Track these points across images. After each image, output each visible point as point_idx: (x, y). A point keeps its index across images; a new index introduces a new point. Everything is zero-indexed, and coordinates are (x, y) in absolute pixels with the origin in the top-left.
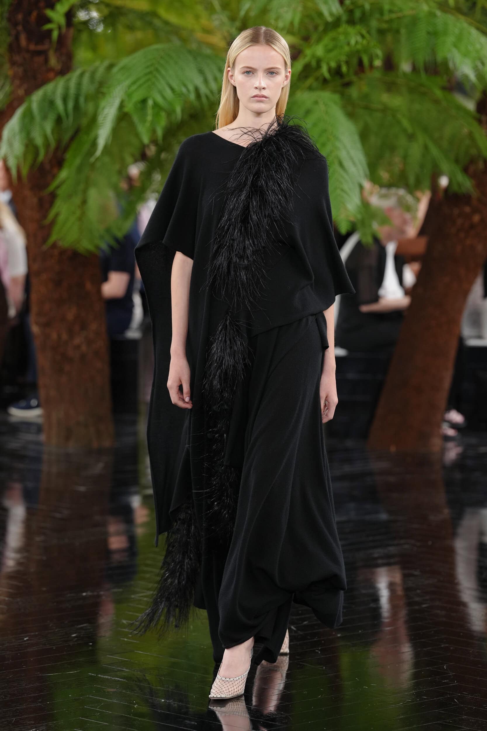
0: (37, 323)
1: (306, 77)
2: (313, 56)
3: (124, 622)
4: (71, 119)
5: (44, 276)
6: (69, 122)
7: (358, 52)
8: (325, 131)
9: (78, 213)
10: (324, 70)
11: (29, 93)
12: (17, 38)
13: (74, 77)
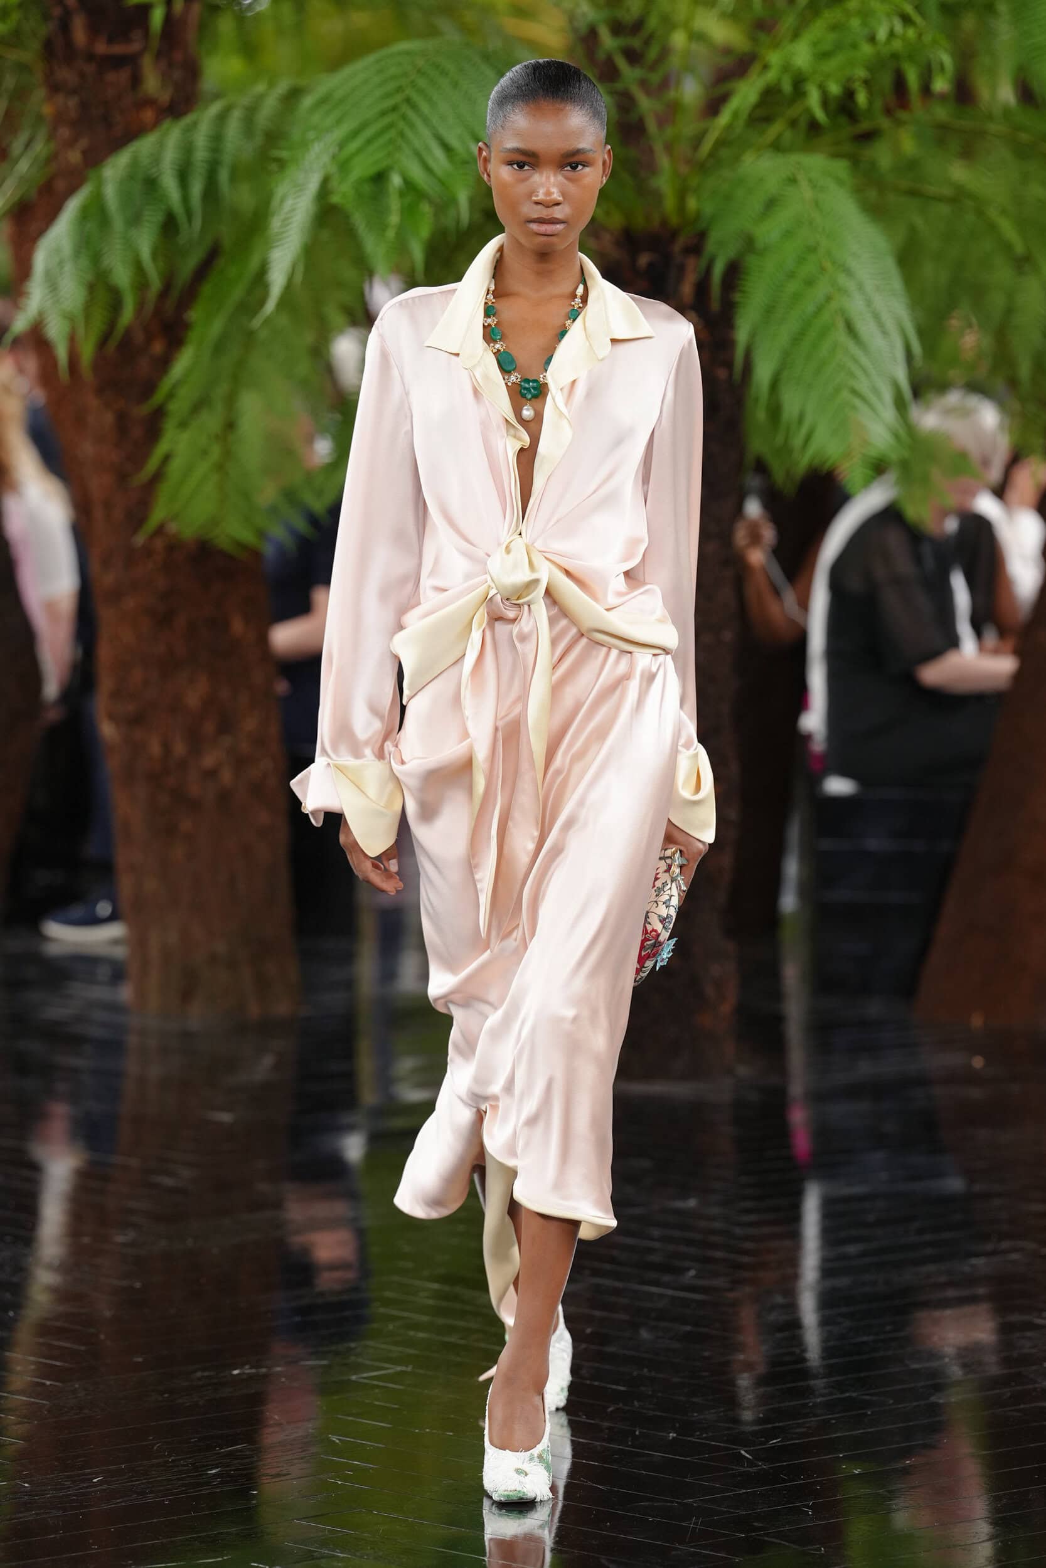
0: (111, 717)
1: (768, 119)
2: (786, 68)
4: (197, 223)
5: (130, 603)
6: (192, 231)
7: (895, 56)
8: (813, 249)
9: (216, 452)
10: (814, 99)
11: (94, 159)
12: (65, 27)
13: (205, 117)
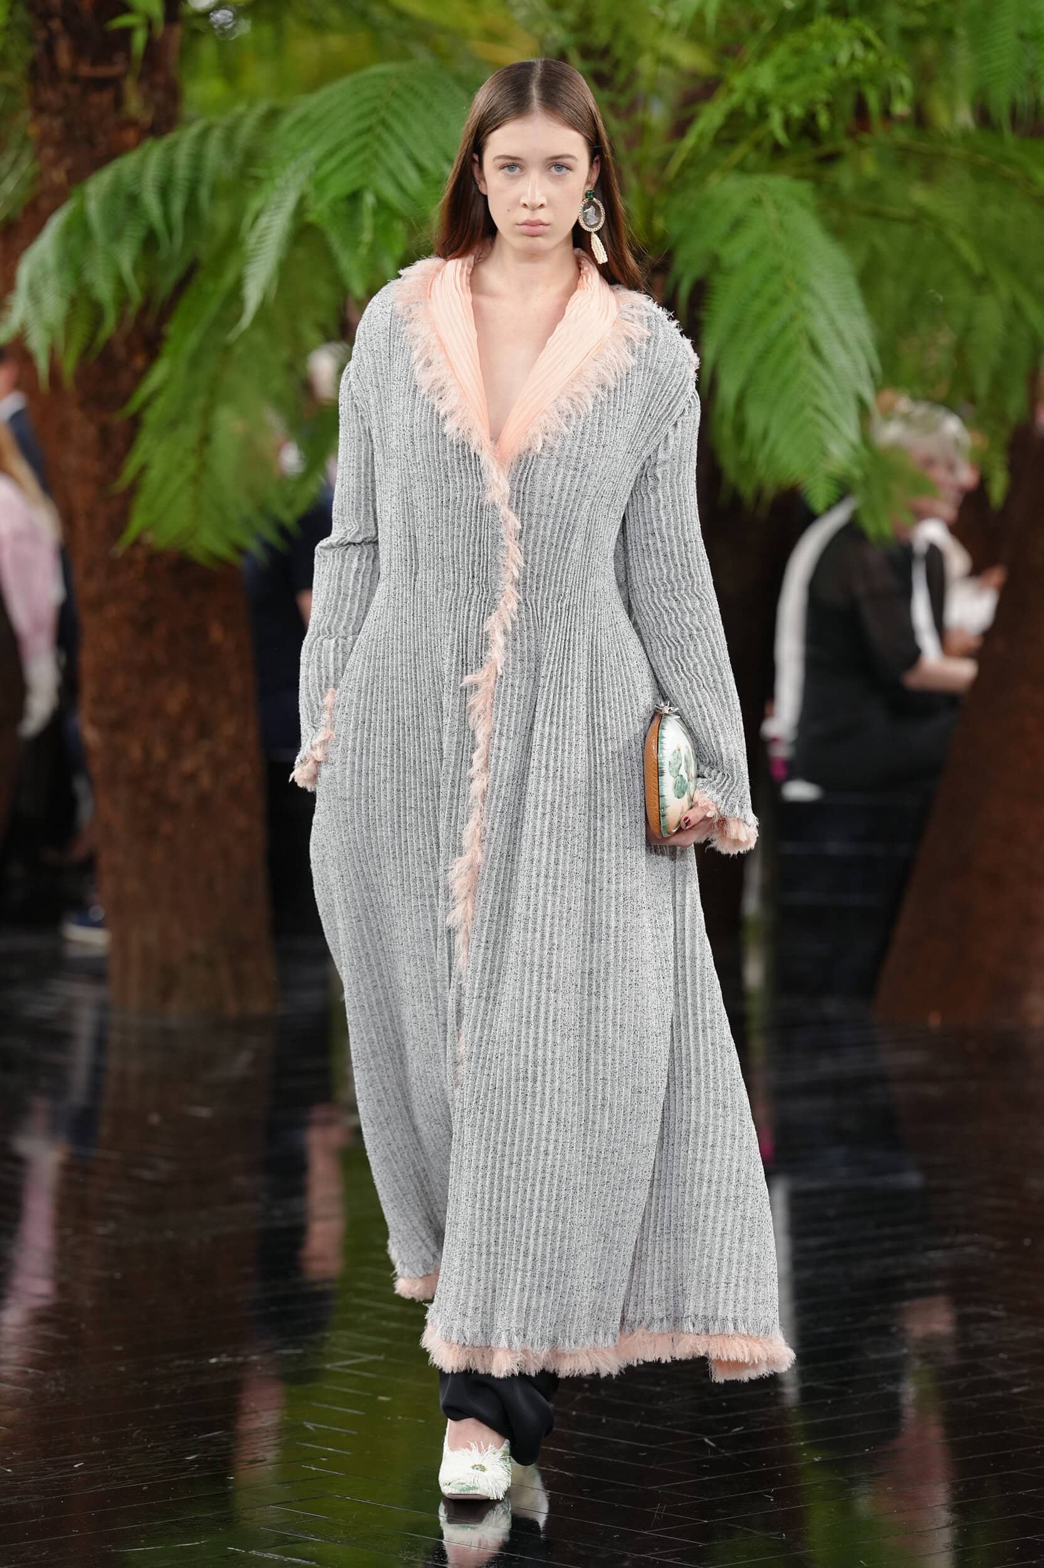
1: (732, 141)
2: (750, 91)
3: (309, 1426)
4: (179, 239)
5: (112, 611)
6: (174, 248)
7: (856, 80)
8: (776, 269)
9: (191, 465)
10: (776, 123)
11: (78, 177)
12: (49, 49)
13: (185, 138)
